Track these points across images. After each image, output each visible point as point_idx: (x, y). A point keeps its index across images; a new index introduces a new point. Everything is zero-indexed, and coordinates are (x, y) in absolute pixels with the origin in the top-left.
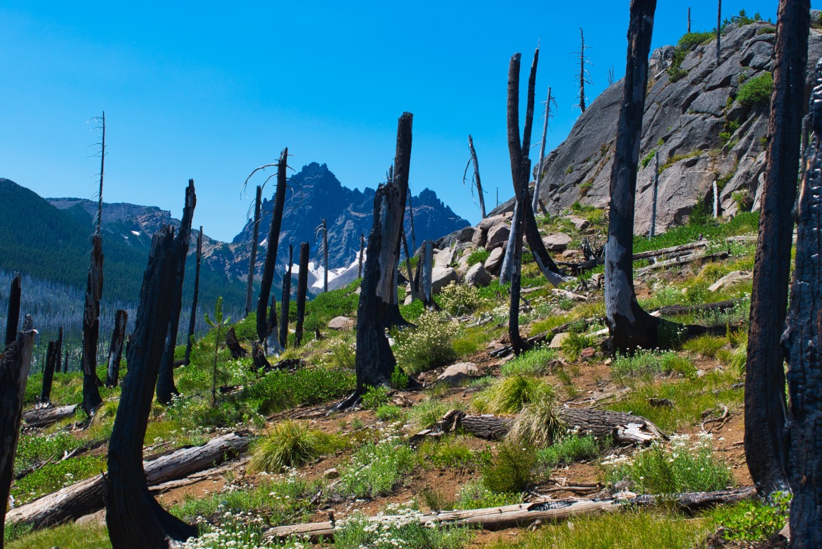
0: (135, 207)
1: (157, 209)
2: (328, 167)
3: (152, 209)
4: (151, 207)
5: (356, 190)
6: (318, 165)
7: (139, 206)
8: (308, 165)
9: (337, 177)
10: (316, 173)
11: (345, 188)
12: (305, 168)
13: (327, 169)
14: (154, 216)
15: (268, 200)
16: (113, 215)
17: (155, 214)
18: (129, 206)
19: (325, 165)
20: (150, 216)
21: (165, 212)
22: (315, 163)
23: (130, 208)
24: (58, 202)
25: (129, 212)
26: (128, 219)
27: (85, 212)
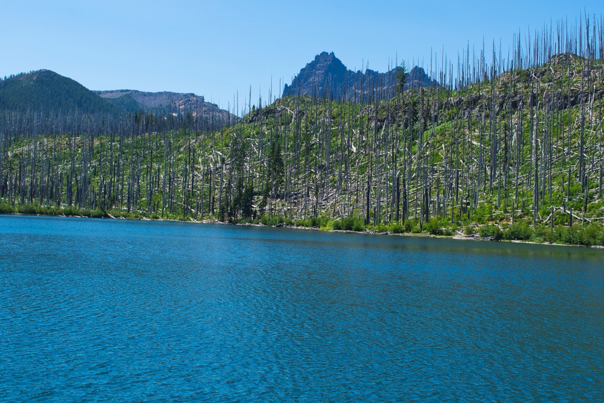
0: (174, 94)
1: (193, 95)
2: (335, 55)
3: (189, 96)
4: (187, 94)
5: (359, 72)
6: (327, 53)
7: (178, 94)
8: (319, 55)
9: (343, 62)
10: (326, 61)
11: (350, 71)
12: (317, 57)
13: (334, 56)
14: (189, 101)
15: (289, 86)
16: (156, 101)
17: (191, 99)
18: (170, 93)
19: (333, 53)
20: (186, 101)
21: (199, 97)
22: (325, 52)
23: (170, 95)
24: (112, 94)
25: (169, 99)
26: (168, 104)
27: (133, 99)
